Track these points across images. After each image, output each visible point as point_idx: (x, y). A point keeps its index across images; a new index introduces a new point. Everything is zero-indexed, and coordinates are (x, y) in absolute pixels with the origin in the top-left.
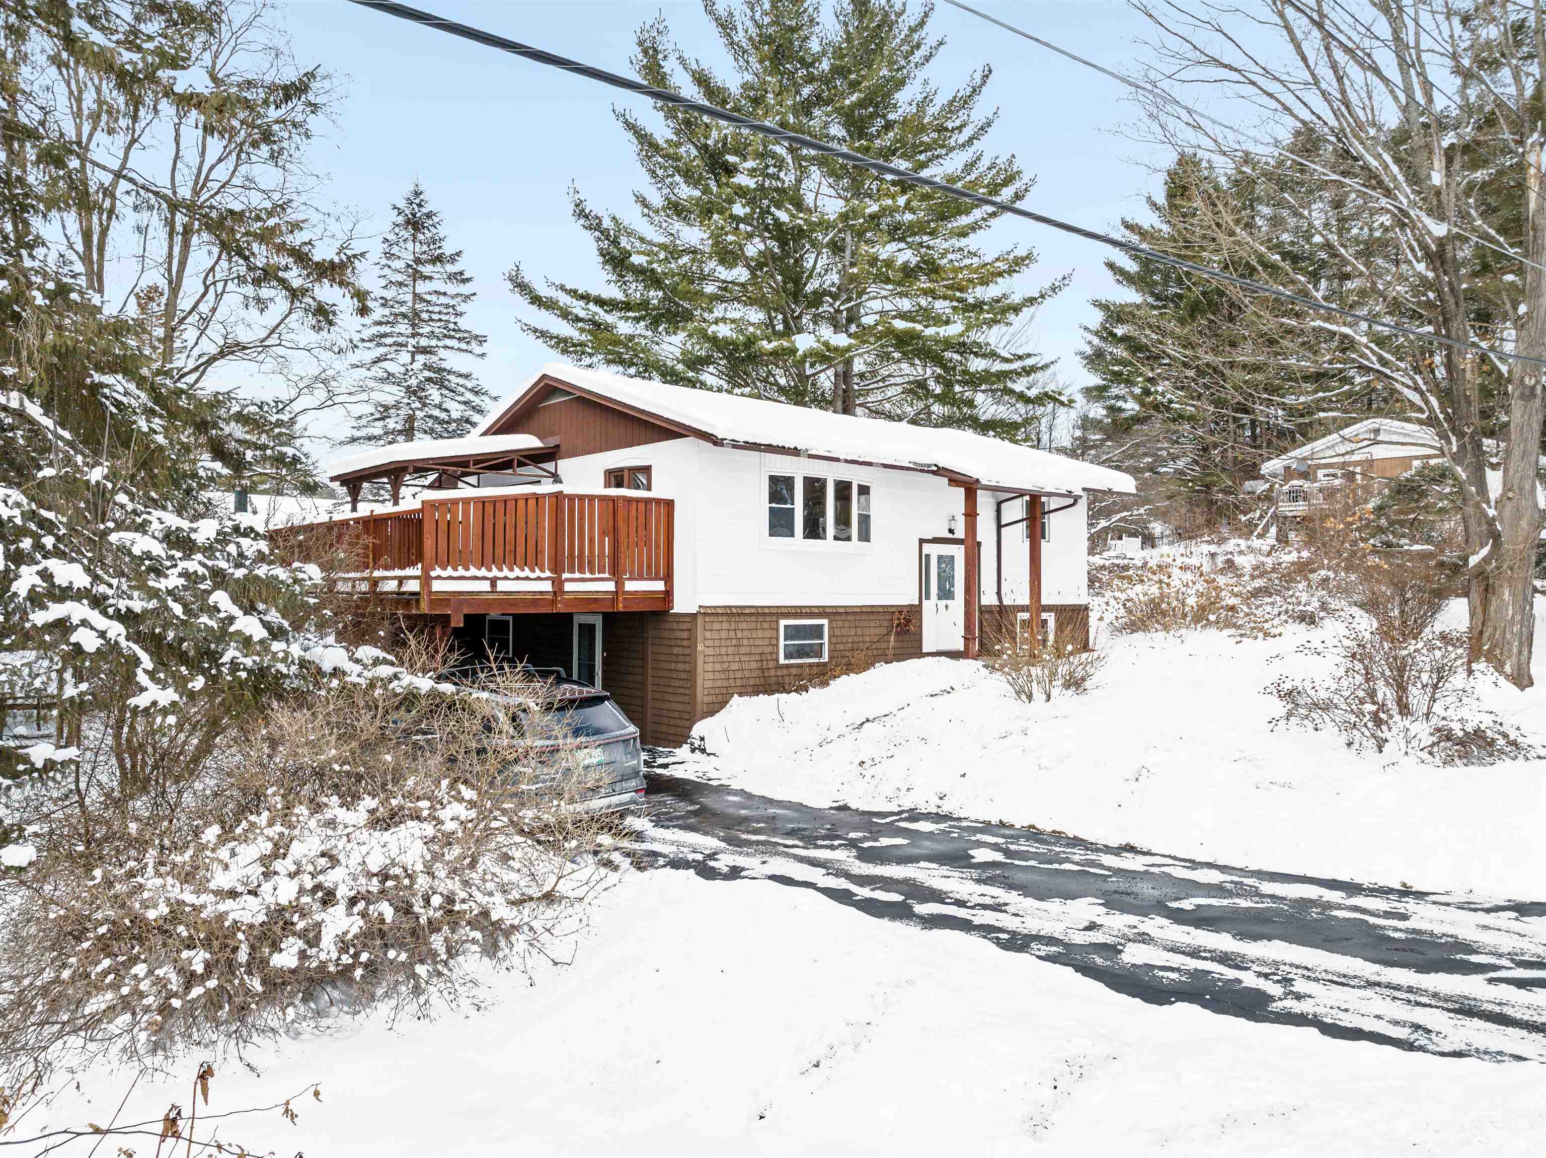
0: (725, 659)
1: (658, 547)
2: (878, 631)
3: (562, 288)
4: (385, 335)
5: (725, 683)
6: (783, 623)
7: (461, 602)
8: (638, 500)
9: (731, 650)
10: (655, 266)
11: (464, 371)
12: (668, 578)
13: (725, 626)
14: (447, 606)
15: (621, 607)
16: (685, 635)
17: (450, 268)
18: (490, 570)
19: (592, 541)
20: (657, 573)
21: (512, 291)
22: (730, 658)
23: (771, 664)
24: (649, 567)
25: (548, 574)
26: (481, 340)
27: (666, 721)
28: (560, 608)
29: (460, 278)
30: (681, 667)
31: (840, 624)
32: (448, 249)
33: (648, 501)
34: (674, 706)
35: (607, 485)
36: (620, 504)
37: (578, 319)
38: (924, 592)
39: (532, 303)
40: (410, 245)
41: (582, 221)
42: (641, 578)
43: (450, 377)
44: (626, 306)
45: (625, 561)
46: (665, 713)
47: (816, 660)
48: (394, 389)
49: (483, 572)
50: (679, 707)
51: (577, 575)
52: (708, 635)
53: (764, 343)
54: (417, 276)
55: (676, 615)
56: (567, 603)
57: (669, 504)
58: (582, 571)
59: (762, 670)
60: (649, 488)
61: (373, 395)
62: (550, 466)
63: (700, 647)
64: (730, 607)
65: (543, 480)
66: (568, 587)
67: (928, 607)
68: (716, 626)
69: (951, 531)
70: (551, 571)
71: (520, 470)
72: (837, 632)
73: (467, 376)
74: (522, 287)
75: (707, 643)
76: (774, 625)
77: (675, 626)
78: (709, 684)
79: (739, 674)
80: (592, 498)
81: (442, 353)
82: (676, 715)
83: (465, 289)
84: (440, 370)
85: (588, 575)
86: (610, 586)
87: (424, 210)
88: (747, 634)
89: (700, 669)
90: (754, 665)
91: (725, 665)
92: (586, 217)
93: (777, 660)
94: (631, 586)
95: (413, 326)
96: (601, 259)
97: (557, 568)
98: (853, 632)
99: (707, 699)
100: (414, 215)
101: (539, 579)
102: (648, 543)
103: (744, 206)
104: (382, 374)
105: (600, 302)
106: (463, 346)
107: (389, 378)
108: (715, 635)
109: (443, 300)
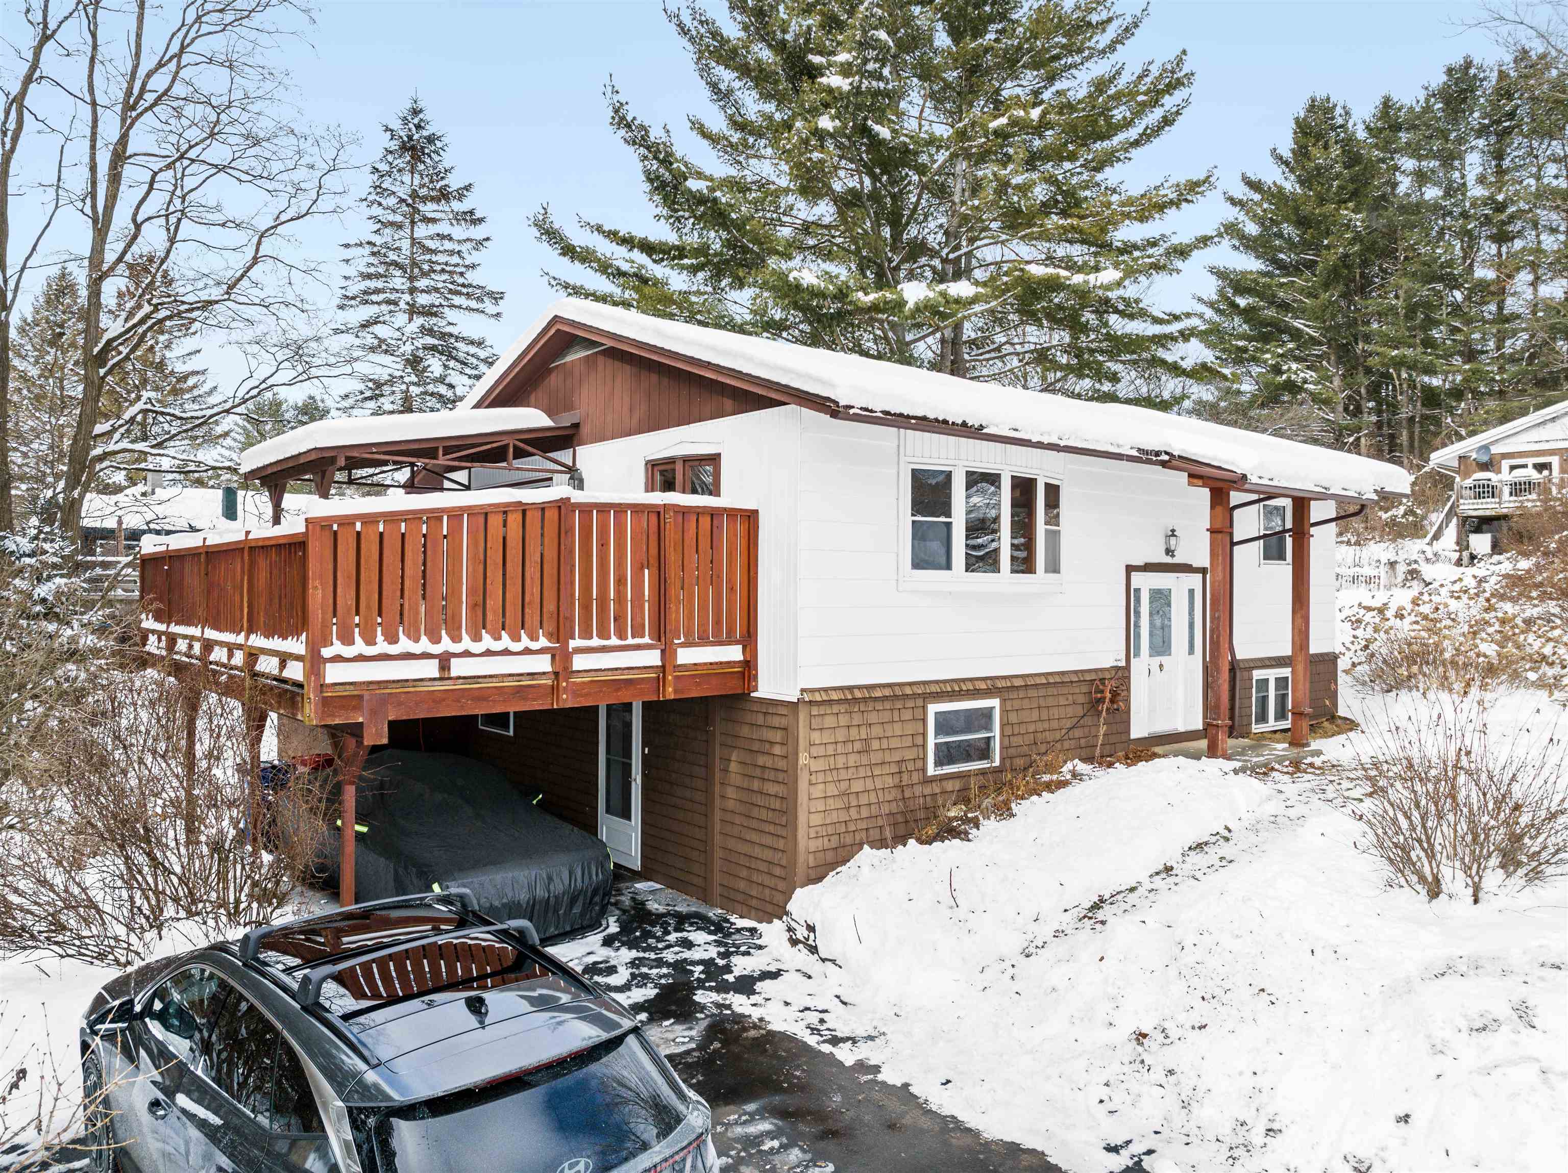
0: (843, 775)
1: (732, 589)
2: (1070, 711)
3: (599, 229)
4: (377, 291)
5: (844, 816)
6: (933, 708)
7: (384, 701)
8: (698, 512)
9: (853, 760)
10: (718, 194)
11: (476, 337)
12: (749, 640)
13: (844, 720)
14: (357, 708)
15: (670, 693)
16: (778, 736)
17: (456, 206)
18: (436, 640)
19: (621, 581)
20: (731, 630)
21: (539, 239)
22: (851, 773)
23: (916, 777)
24: (718, 622)
25: (543, 642)
26: (497, 297)
27: (744, 873)
28: (566, 701)
29: (471, 218)
30: (772, 789)
31: (1017, 704)
32: (454, 182)
33: (714, 513)
34: (757, 852)
35: (650, 487)
36: (669, 518)
37: (621, 274)
38: (1131, 647)
39: (564, 254)
40: (407, 178)
41: (622, 132)
42: (704, 641)
43: (460, 345)
44: (680, 252)
45: (677, 614)
46: (743, 861)
47: (983, 765)
48: (387, 359)
49: (424, 645)
50: (767, 854)
51: (596, 642)
52: (816, 737)
53: (860, 294)
54: (415, 217)
55: (762, 701)
56: (577, 690)
57: (751, 517)
58: (604, 635)
59: (901, 787)
60: (714, 491)
61: (357, 366)
62: (565, 456)
63: (803, 759)
64: (850, 688)
65: (556, 477)
66: (580, 663)
67: (1138, 668)
68: (830, 721)
69: (1169, 552)
70: (549, 636)
71: (517, 463)
72: (1013, 718)
73: (480, 344)
74: (551, 234)
75: (815, 751)
76: (918, 713)
77: (760, 720)
78: (816, 819)
79: (864, 799)
80: (620, 509)
81: (448, 313)
82: (763, 867)
83: (477, 232)
84: (443, 336)
85: (614, 641)
86: (653, 658)
87: (425, 133)
88: (877, 731)
89: (802, 798)
90: (890, 781)
91: (844, 786)
92: (628, 126)
93: (924, 770)
94: (686, 656)
95: (412, 279)
96: (647, 187)
97: (560, 634)
98: (1035, 715)
99: (814, 845)
100: (410, 138)
101: (527, 651)
102: (715, 580)
103: (833, 118)
104: (370, 341)
105: (647, 248)
106: (473, 304)
107: (381, 347)
108: (827, 737)
109: (448, 245)
